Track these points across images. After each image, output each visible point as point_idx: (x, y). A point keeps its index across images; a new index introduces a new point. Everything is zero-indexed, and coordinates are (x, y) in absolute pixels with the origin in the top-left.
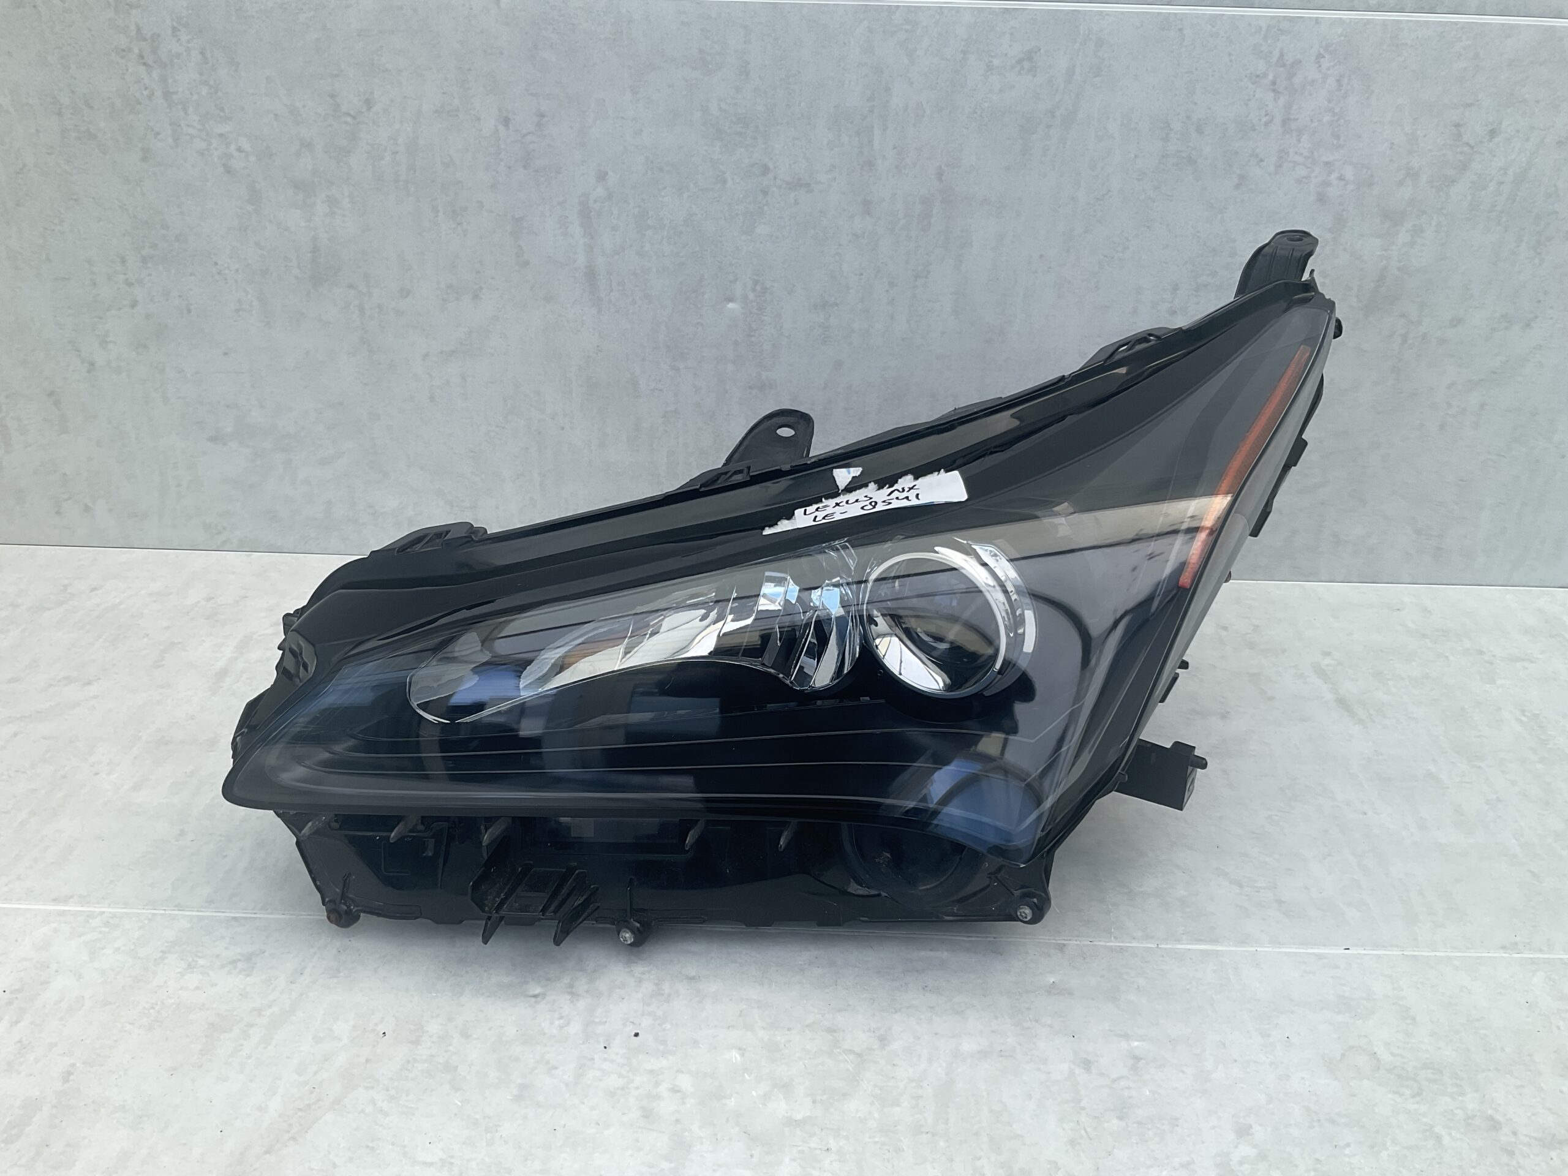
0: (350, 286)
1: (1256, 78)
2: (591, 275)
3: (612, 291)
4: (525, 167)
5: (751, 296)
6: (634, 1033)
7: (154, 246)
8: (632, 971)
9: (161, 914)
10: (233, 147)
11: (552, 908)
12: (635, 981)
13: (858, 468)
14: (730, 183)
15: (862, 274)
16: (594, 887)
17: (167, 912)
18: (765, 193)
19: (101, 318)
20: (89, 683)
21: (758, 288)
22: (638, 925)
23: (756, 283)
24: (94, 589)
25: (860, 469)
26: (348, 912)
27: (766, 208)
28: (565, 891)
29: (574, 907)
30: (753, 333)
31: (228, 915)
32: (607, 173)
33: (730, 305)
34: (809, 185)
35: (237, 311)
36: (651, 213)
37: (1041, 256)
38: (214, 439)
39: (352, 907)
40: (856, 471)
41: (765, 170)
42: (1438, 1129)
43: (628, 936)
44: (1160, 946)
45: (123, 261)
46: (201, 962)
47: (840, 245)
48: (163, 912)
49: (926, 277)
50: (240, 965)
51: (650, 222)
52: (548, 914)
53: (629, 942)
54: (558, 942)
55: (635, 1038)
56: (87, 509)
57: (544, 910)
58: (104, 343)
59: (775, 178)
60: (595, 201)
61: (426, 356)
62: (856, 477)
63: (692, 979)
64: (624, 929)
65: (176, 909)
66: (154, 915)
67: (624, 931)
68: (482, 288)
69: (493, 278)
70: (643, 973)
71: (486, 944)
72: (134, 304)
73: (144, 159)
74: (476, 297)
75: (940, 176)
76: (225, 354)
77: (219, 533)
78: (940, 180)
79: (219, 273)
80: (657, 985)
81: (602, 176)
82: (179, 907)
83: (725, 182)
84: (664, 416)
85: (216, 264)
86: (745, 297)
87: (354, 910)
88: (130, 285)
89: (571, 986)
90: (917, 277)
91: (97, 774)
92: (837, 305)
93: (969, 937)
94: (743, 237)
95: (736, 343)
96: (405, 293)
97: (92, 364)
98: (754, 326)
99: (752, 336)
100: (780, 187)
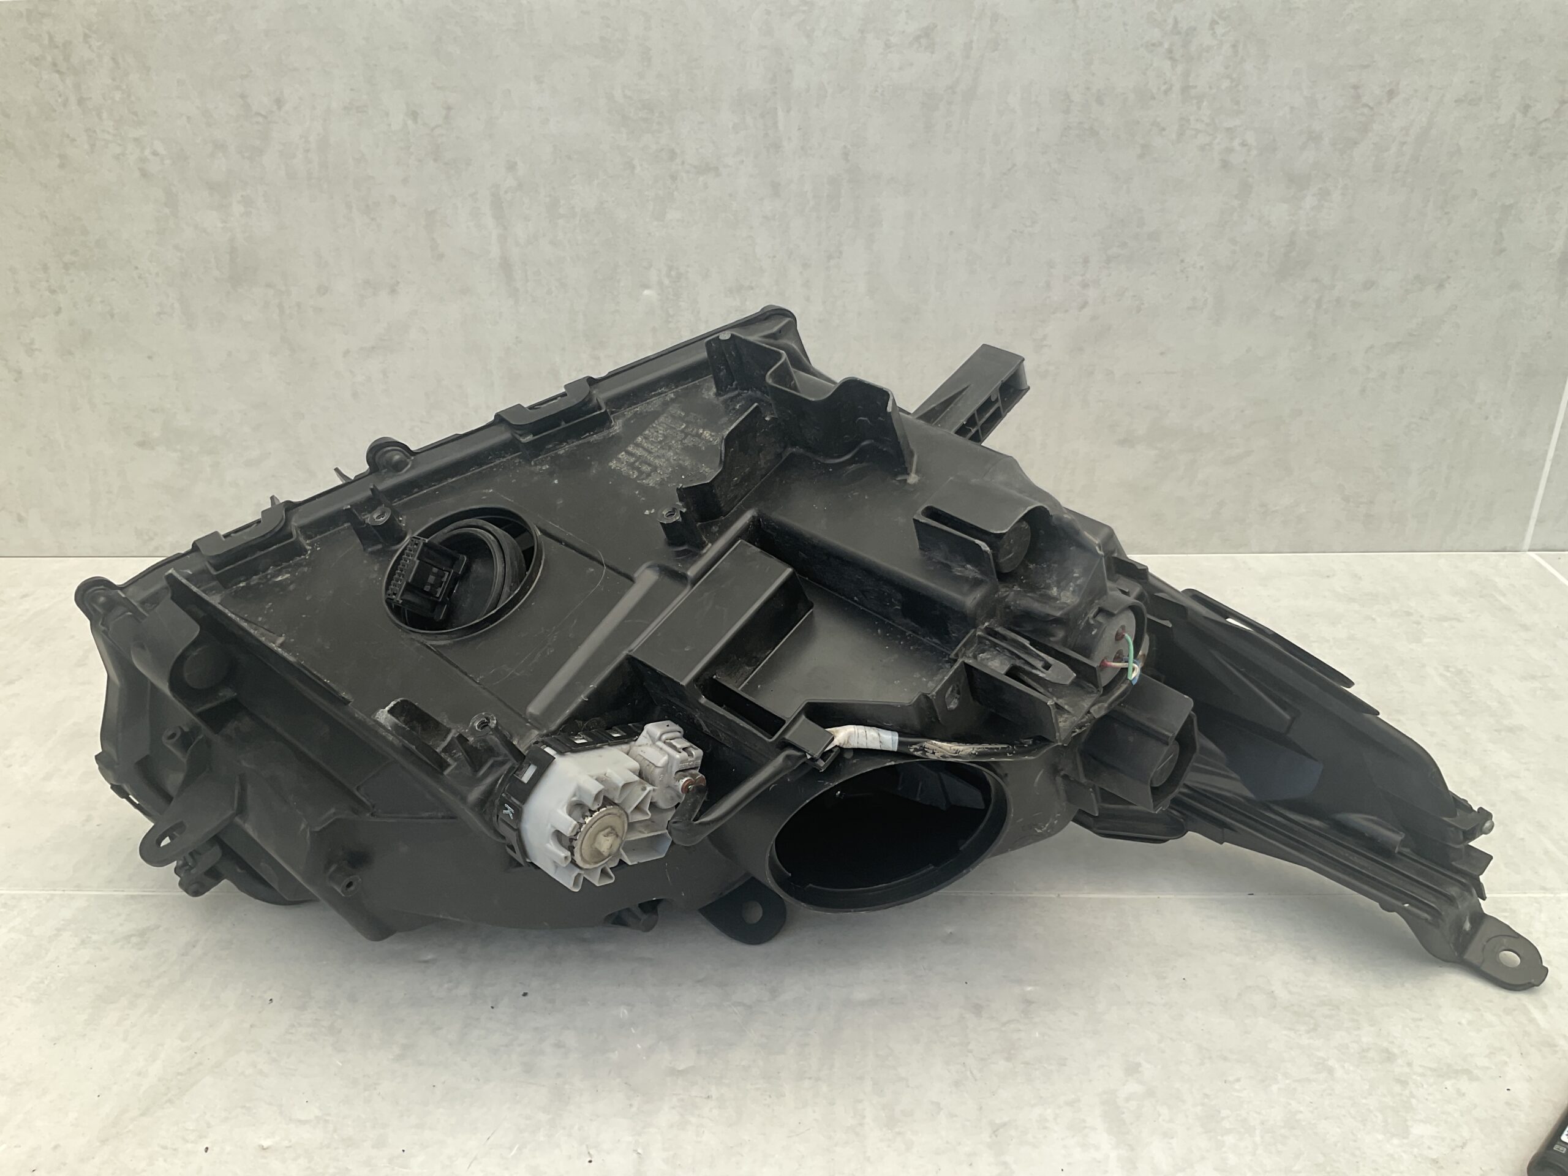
0: (269, 285)
1: (1152, 46)
2: (506, 265)
3: (527, 281)
4: (435, 160)
5: (666, 282)
6: (522, 993)
7: (75, 252)
9: (61, 895)
10: (147, 152)
14: (638, 170)
15: (775, 257)
17: (66, 892)
18: (674, 178)
19: (25, 326)
20: (11, 682)
21: (673, 273)
23: (670, 268)
24: (25, 596)
27: (676, 193)
30: (670, 319)
31: (125, 893)
32: (516, 163)
33: (646, 292)
34: (716, 169)
35: (159, 314)
36: (562, 202)
37: (951, 233)
38: (142, 444)
41: (673, 155)
42: (1331, 1063)
44: (1061, 896)
45: (45, 268)
46: (95, 937)
47: (751, 228)
48: (62, 892)
49: (839, 258)
50: (134, 940)
51: (561, 211)
55: (524, 997)
56: (20, 519)
58: (30, 350)
59: (683, 163)
60: (506, 192)
61: (347, 353)
65: (76, 889)
66: (53, 895)
68: (398, 283)
69: (409, 272)
72: (58, 312)
73: (62, 166)
74: (393, 291)
75: (846, 155)
76: (150, 358)
77: (151, 539)
78: (847, 160)
79: (140, 277)
80: (550, 947)
81: (511, 167)
82: (79, 887)
83: (634, 167)
85: (137, 268)
86: (660, 283)
88: (53, 292)
90: (830, 257)
91: (10, 766)
92: (752, 288)
94: (655, 223)
95: (654, 330)
96: (323, 290)
97: (20, 372)
98: (671, 312)
99: (670, 322)
100: (688, 172)
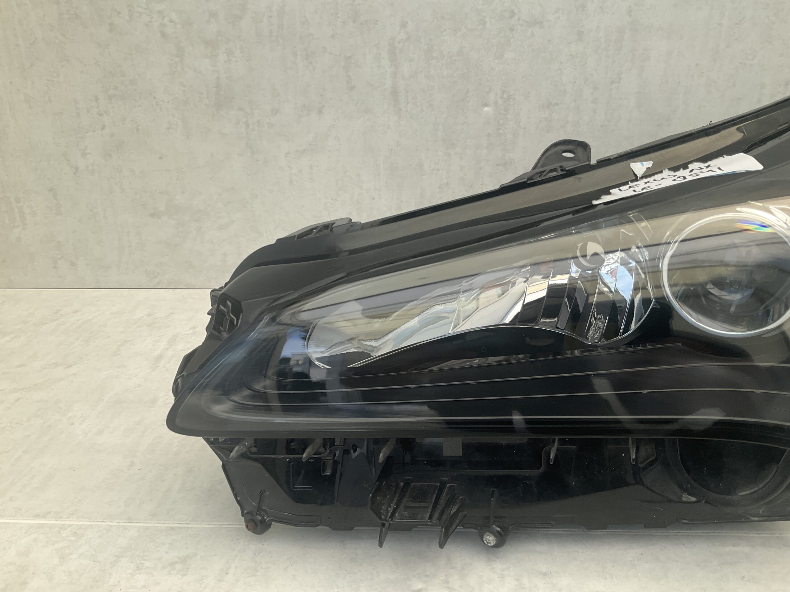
0: (240, 109)
2: (395, 93)
3: (408, 103)
4: (354, 22)
5: (500, 102)
7: (116, 88)
8: (494, 568)
9: (117, 526)
10: (166, 20)
11: (436, 515)
12: (499, 577)
13: (649, 162)
14: (488, 25)
15: (575, 82)
16: (462, 498)
17: (121, 524)
18: (512, 30)
19: (82, 138)
20: (70, 366)
21: (505, 96)
22: (499, 529)
23: (504, 92)
24: (76, 312)
25: (652, 162)
26: (263, 522)
27: (512, 40)
28: (442, 501)
29: (451, 514)
30: (500, 128)
31: (166, 525)
32: (407, 22)
33: (486, 109)
34: (541, 23)
35: (168, 129)
36: (435, 48)
37: (697, 65)
38: (152, 215)
39: (265, 518)
40: (649, 164)
41: (512, 14)
43: (490, 539)
45: (97, 99)
46: (147, 564)
47: (561, 63)
48: (118, 524)
50: (178, 566)
51: (435, 54)
52: (435, 521)
53: (492, 544)
54: (442, 546)
56: (73, 264)
57: (430, 517)
58: (84, 155)
59: (519, 19)
60: (399, 42)
61: (287, 154)
62: (649, 168)
63: (545, 574)
64: (488, 533)
65: (127, 521)
66: (111, 526)
67: (488, 535)
68: (324, 106)
69: (331, 99)
70: (503, 570)
71: (381, 547)
72: (103, 128)
73: (111, 31)
74: (320, 112)
75: (630, 12)
76: (160, 158)
77: (156, 277)
78: (630, 16)
79: (157, 104)
80: (517, 580)
81: (404, 25)
82: (130, 520)
83: (485, 24)
84: (440, 188)
85: (155, 98)
86: (496, 103)
87: (267, 520)
88: (101, 115)
89: (447, 582)
90: (612, 83)
91: (73, 424)
92: (557, 104)
93: (760, 534)
94: (496, 61)
95: (489, 135)
96: (275, 112)
97: (77, 169)
98: (501, 122)
99: (500, 129)
100: (522, 25)
